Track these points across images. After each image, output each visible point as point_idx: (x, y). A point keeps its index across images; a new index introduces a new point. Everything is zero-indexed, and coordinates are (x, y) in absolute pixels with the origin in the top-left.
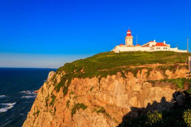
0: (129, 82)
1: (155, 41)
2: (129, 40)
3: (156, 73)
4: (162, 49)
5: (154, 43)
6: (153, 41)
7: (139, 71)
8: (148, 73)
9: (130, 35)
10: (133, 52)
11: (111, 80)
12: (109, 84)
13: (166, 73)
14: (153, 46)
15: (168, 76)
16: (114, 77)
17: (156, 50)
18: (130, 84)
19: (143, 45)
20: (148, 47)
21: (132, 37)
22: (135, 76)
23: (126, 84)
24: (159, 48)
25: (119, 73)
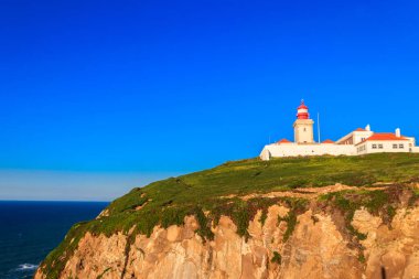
0: (219, 255)
1: (368, 127)
2: (304, 130)
3: (316, 220)
4: (387, 147)
5: (368, 133)
6: (363, 129)
7: (259, 213)
8: (291, 222)
9: (305, 116)
10: (307, 159)
11: (162, 245)
12: (154, 259)
13: (354, 223)
14: (363, 140)
15: (363, 237)
16: (173, 232)
17: (370, 150)
18: (222, 264)
19: (339, 141)
20: (351, 143)
21: (310, 121)
22: (243, 231)
23: (210, 260)
24: (381, 147)
25: (193, 217)
